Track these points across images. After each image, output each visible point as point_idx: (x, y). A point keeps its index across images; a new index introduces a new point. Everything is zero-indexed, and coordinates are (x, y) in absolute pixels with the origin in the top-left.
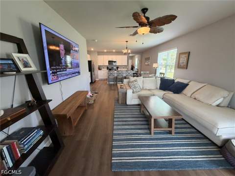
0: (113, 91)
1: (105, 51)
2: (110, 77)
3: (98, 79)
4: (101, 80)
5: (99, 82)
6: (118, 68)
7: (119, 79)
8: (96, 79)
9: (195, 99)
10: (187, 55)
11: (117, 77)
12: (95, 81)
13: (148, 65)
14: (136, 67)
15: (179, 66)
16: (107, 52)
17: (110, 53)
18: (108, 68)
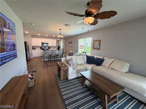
0: (50, 67)
1: (39, 35)
2: (45, 55)
3: (32, 57)
4: (36, 58)
5: (34, 59)
6: (49, 48)
7: (53, 56)
8: (31, 57)
9: (112, 69)
10: (99, 42)
11: (51, 55)
12: (30, 59)
13: (71, 46)
14: (62, 48)
15: (94, 48)
16: (40, 36)
17: (43, 37)
18: (41, 48)
